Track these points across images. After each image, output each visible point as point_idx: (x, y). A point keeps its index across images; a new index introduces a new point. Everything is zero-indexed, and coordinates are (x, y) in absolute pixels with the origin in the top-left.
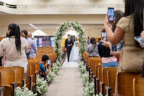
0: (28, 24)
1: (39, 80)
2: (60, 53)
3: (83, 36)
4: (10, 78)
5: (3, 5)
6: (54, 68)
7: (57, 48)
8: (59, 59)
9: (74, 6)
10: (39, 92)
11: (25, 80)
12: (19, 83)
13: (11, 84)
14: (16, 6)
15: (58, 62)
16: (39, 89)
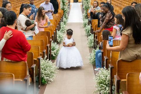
1: (53, 45)
2: (66, 10)
6: (61, 27)
7: (63, 5)
8: (65, 15)
10: (54, 55)
11: (45, 51)
15: (64, 19)
16: (53, 53)
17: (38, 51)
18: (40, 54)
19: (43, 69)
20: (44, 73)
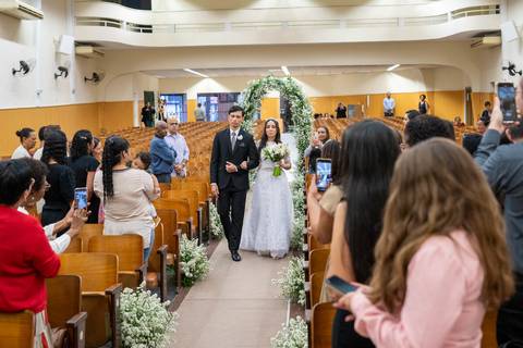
0: (182, 70)
1: (186, 245)
3: (305, 111)
4: (108, 273)
5: (118, 26)
9: (291, 23)
10: (187, 274)
12: (132, 275)
13: (107, 293)
14: (150, 26)
16: (185, 267)
17: (110, 270)
18: (120, 275)
19: (129, 322)
20: (130, 332)
